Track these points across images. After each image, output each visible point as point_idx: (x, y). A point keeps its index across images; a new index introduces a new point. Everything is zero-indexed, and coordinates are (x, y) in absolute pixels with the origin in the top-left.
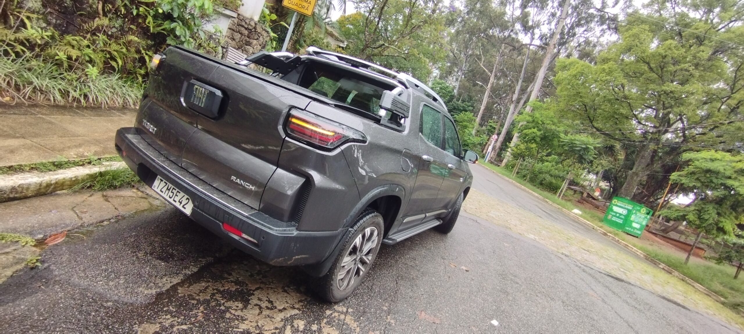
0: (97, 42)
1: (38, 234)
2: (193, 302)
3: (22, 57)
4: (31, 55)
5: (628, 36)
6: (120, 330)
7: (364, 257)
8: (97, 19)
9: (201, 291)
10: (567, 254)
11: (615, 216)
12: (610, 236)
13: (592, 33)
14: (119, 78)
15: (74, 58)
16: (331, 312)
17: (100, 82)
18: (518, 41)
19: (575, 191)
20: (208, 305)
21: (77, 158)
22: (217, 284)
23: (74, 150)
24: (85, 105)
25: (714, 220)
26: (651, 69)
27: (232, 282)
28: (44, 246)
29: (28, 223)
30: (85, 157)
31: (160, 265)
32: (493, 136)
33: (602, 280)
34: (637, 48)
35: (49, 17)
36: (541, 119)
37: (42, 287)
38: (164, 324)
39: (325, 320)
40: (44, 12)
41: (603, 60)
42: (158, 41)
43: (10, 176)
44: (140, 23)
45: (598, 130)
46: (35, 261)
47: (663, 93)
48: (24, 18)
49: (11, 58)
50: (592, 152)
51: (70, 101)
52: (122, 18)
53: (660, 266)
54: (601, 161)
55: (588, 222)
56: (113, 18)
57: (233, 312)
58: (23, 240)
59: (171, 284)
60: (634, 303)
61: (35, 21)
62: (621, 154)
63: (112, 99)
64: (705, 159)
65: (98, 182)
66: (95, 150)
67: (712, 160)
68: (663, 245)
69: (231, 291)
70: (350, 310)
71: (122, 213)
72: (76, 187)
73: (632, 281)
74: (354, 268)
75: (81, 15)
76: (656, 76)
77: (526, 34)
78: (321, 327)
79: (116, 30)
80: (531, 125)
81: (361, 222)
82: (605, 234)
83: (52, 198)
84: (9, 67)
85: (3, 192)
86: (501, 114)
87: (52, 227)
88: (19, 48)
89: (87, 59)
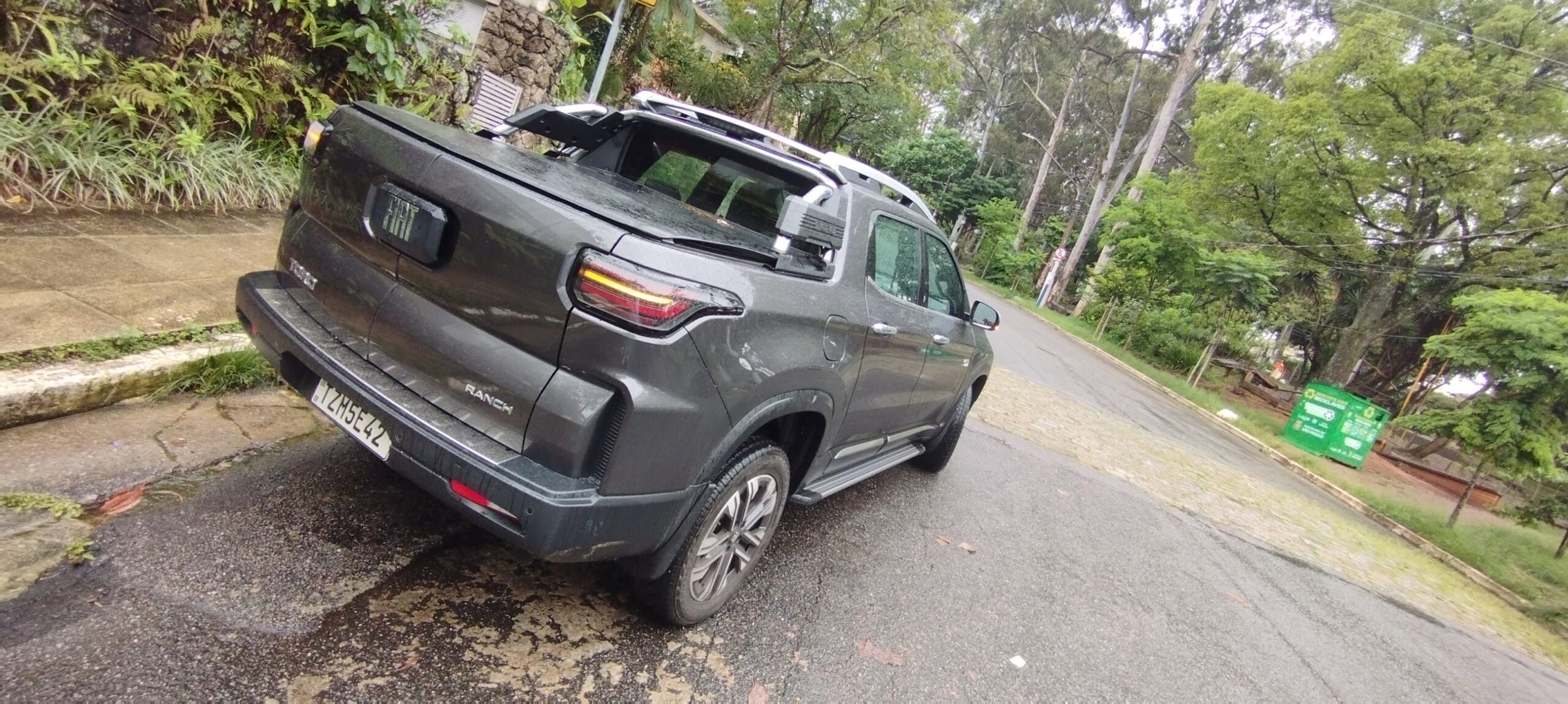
0: (199, 73)
1: (86, 493)
2: (398, 629)
3: (42, 108)
4: (60, 105)
5: (1352, 35)
6: (253, 690)
7: (748, 535)
8: (197, 22)
9: (415, 607)
10: (1192, 509)
11: (1310, 423)
12: (1294, 466)
13: (1280, 24)
14: (247, 148)
15: (151, 108)
16: (679, 645)
17: (209, 157)
18: (1118, 43)
19: (1229, 369)
20: (429, 636)
21: (162, 328)
22: (449, 592)
23: (156, 310)
24: (178, 207)
25: (1513, 436)
26: (1401, 109)
27: (479, 585)
28: (99, 518)
29: (66, 469)
30: (178, 325)
31: (333, 554)
32: (1057, 252)
33: (1259, 565)
34: (1371, 62)
35: (95, 22)
36: (1158, 215)
37: (97, 603)
38: (340, 675)
39: (665, 663)
40: (84, 12)
41: (1299, 88)
42: (329, 65)
43: (26, 372)
44: (290, 27)
45: (1281, 239)
46: (81, 550)
47: (1423, 160)
48: (42, 27)
49: (19, 113)
50: (1268, 288)
51: (147, 200)
52: (249, 18)
53: (1396, 530)
54: (1288, 305)
55: (1251, 437)
56: (231, 18)
57: (479, 648)
58: (58, 506)
59: (356, 593)
60: (1322, 614)
61: (64, 31)
62: (1331, 290)
63: (236, 192)
64: (1501, 307)
65: (207, 378)
66: (201, 308)
67: (1516, 310)
68: (1410, 483)
69: (477, 605)
70: (718, 641)
71: (258, 443)
72: (161, 389)
73: (1326, 567)
74: (726, 558)
75: (162, 14)
76: (1410, 123)
77: (1135, 28)
78: (655, 676)
79: (239, 44)
80: (1137, 229)
81: (738, 467)
82: (1285, 463)
83: (114, 414)
84: (16, 132)
85: (13, 407)
86: (1075, 202)
87: (115, 476)
88: (35, 90)
89: (179, 108)
